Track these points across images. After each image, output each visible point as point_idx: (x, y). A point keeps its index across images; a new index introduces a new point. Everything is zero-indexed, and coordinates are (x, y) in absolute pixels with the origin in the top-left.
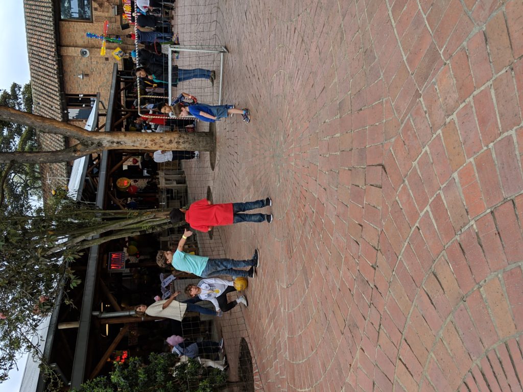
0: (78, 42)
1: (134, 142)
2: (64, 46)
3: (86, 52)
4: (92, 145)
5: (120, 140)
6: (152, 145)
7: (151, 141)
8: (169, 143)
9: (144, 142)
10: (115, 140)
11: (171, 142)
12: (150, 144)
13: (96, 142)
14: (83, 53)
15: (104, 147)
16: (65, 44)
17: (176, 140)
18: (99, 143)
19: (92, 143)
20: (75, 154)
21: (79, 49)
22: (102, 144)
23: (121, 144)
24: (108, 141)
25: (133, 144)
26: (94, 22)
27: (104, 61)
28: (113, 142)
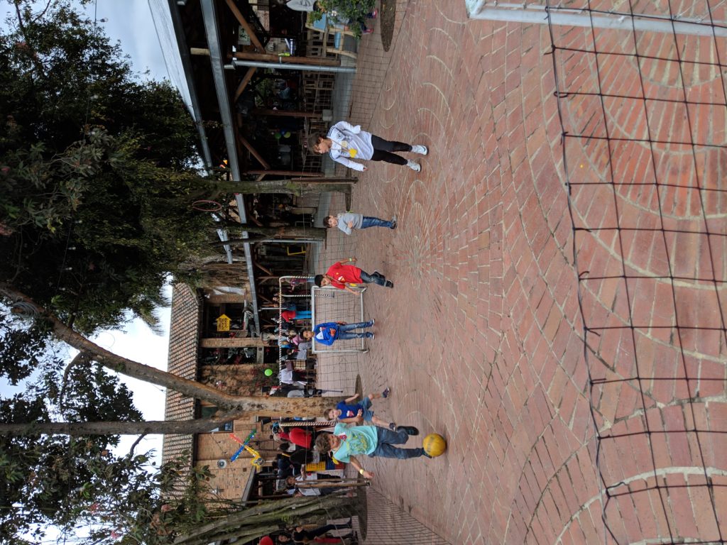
0: (215, 454)
1: (276, 405)
2: (201, 460)
3: (223, 463)
4: (231, 409)
5: (260, 403)
6: (294, 408)
7: (293, 404)
8: (313, 406)
9: (285, 406)
10: (256, 402)
11: (314, 405)
12: (292, 408)
13: (236, 405)
14: (220, 465)
15: (244, 411)
16: (202, 458)
17: (320, 403)
18: (239, 406)
19: (232, 407)
20: (213, 419)
21: (216, 461)
22: (242, 408)
23: (262, 408)
24: (249, 404)
25: (273, 408)
26: (234, 431)
27: (242, 472)
28: (253, 406)
